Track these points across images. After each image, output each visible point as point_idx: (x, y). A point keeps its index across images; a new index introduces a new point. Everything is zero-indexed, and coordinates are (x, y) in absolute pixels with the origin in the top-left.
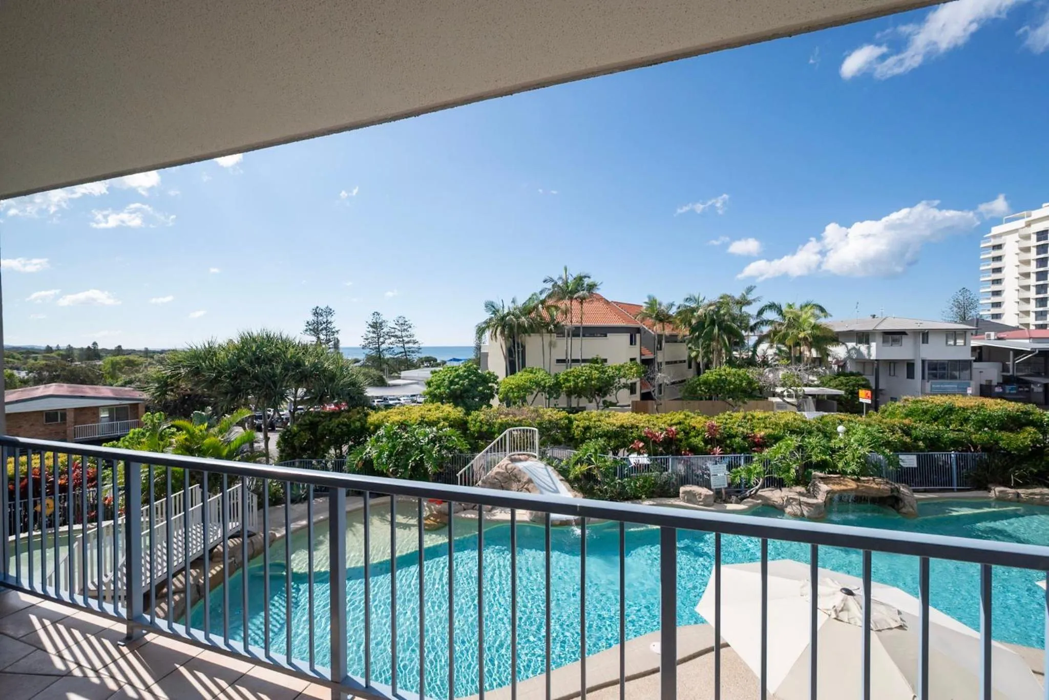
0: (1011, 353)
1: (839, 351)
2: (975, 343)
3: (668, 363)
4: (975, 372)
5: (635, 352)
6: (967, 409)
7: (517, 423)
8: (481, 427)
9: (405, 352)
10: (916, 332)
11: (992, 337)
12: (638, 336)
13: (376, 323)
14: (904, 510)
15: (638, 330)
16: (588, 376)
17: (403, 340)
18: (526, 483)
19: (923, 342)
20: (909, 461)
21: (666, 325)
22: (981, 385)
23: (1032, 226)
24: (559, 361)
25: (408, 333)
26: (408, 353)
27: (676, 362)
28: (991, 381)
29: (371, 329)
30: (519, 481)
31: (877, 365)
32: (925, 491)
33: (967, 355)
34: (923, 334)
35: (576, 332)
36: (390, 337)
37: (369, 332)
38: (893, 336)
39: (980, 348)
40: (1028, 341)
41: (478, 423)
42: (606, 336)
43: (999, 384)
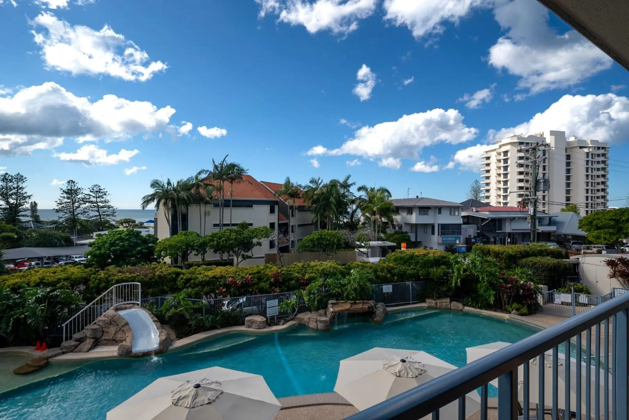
0: (480, 220)
1: (398, 218)
2: (464, 214)
3: (299, 226)
4: (463, 231)
5: (274, 218)
6: (419, 256)
7: (130, 279)
8: (99, 284)
9: (100, 215)
10: (435, 207)
11: (474, 210)
12: (276, 208)
13: (71, 190)
14: (375, 319)
15: (276, 203)
16: (228, 238)
17: (98, 206)
18: (123, 326)
19: (439, 213)
20: (387, 288)
21: (296, 200)
22: (466, 238)
23: (502, 148)
24: (215, 225)
25: (102, 200)
26: (102, 217)
27: (306, 225)
28: (470, 236)
29: (65, 195)
30: (118, 325)
31: (415, 227)
32: (396, 306)
33: (461, 221)
34: (439, 208)
35: (227, 204)
36: (85, 202)
37: (64, 197)
38: (424, 210)
39: (468, 216)
40: (488, 213)
41: (97, 281)
42: (252, 206)
43: (475, 237)
